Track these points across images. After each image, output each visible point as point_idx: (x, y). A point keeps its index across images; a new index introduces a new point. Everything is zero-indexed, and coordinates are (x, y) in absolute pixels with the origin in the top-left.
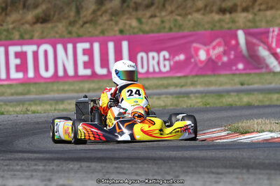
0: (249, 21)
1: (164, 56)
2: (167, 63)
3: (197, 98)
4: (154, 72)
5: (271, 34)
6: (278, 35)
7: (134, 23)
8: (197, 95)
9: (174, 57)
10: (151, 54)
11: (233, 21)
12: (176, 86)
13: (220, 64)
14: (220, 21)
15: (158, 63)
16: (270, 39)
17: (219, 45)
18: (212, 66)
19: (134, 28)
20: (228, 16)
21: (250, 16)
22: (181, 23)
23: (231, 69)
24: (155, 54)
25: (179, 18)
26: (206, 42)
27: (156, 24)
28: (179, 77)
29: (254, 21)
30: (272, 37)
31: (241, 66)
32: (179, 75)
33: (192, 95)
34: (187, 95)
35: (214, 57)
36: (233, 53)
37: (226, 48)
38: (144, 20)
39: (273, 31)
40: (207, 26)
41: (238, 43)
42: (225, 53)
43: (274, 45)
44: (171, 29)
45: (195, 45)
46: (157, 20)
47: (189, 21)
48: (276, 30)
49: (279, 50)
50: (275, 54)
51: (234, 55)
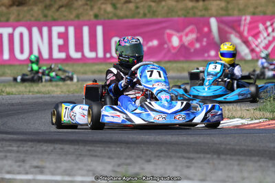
0: (222, 9)
5: (243, 23)
6: (250, 23)
7: (109, 8)
9: (147, 43)
11: (206, 9)
13: (192, 50)
14: (193, 8)
16: (242, 28)
18: (184, 52)
19: (108, 13)
20: (201, 4)
21: (223, 4)
22: (155, 9)
23: (203, 54)
25: (153, 4)
26: (179, 29)
27: (131, 10)
29: (226, 9)
30: (244, 26)
31: (213, 53)
35: (186, 44)
37: (199, 35)
38: (119, 5)
39: (245, 20)
40: (180, 13)
41: (210, 30)
42: (198, 40)
43: (246, 34)
44: (145, 15)
45: (168, 31)
46: (131, 6)
47: (163, 7)
48: (249, 18)
49: (250, 38)
50: (246, 42)
51: (207, 42)
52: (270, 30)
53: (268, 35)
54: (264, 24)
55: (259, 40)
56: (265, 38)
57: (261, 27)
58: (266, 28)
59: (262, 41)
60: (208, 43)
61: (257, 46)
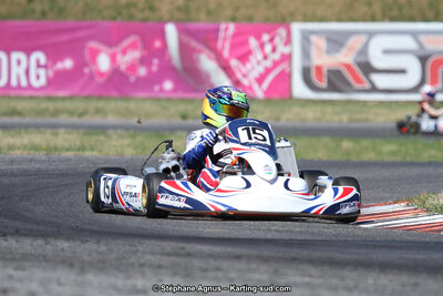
0: (179, 9)
1: (38, 61)
2: (42, 72)
3: (121, 137)
4: (19, 87)
5: (221, 34)
6: (235, 35)
8: (120, 132)
9: (55, 63)
10: (15, 56)
11: (152, 8)
12: (71, 113)
13: (132, 79)
14: (128, 6)
15: (27, 72)
16: (219, 44)
17: (133, 46)
18: (118, 82)
22: (62, 5)
23: (152, 87)
24: (21, 56)
26: (111, 40)
27: (19, 4)
28: (63, 99)
29: (185, 9)
30: (224, 40)
31: (168, 85)
32: (61, 94)
33: (111, 132)
34: (102, 129)
35: (123, 67)
36: (156, 61)
37: (145, 53)
39: (226, 29)
40: (106, 13)
41: (165, 46)
42: (144, 61)
43: (226, 53)
44: (44, 14)
48: (232, 27)
49: (234, 63)
50: (227, 69)
51: (159, 65)
52: (268, 48)
53: (265, 57)
54: (258, 38)
55: (249, 66)
56: (259, 63)
57: (253, 42)
58: (262, 46)
59: (253, 68)
60: (161, 68)
61: (244, 76)
